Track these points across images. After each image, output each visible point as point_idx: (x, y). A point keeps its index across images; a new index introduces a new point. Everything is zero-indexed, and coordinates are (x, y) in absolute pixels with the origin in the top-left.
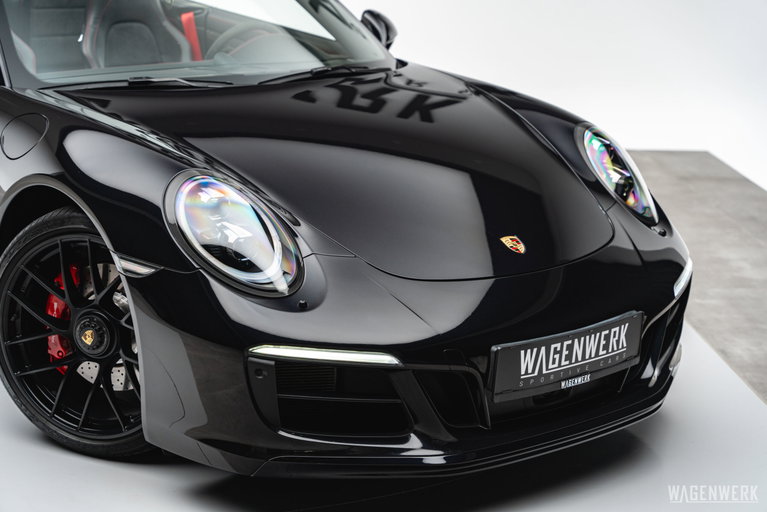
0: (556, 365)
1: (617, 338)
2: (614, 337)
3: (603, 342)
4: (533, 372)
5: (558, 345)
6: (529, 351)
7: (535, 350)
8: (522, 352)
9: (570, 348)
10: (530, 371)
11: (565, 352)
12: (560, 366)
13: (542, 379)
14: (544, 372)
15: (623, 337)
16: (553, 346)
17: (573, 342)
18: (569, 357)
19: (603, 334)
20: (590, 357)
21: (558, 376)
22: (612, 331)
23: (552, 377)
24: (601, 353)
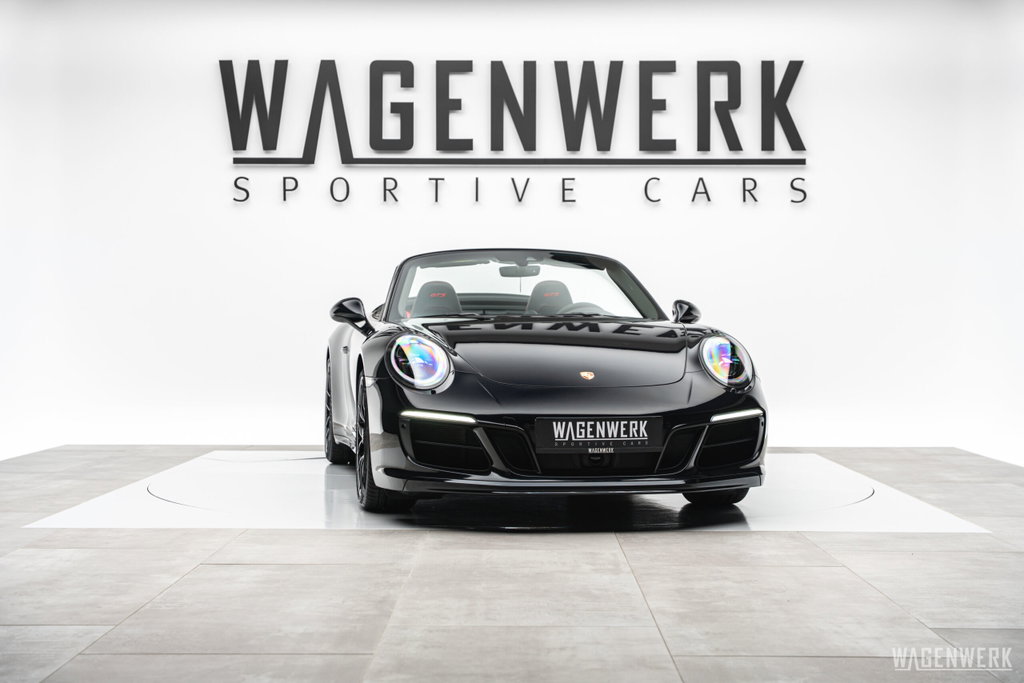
0: (583, 436)
1: (636, 428)
2: (634, 426)
3: (623, 429)
4: (564, 437)
5: (583, 424)
6: (559, 424)
7: (564, 424)
8: (554, 423)
9: (594, 427)
10: (562, 436)
11: (589, 430)
12: (586, 437)
13: (572, 444)
14: (573, 439)
15: (642, 429)
16: (578, 424)
17: (595, 424)
18: (593, 433)
19: (622, 423)
20: (613, 437)
21: (586, 444)
22: (631, 423)
23: (581, 444)
24: (622, 435)
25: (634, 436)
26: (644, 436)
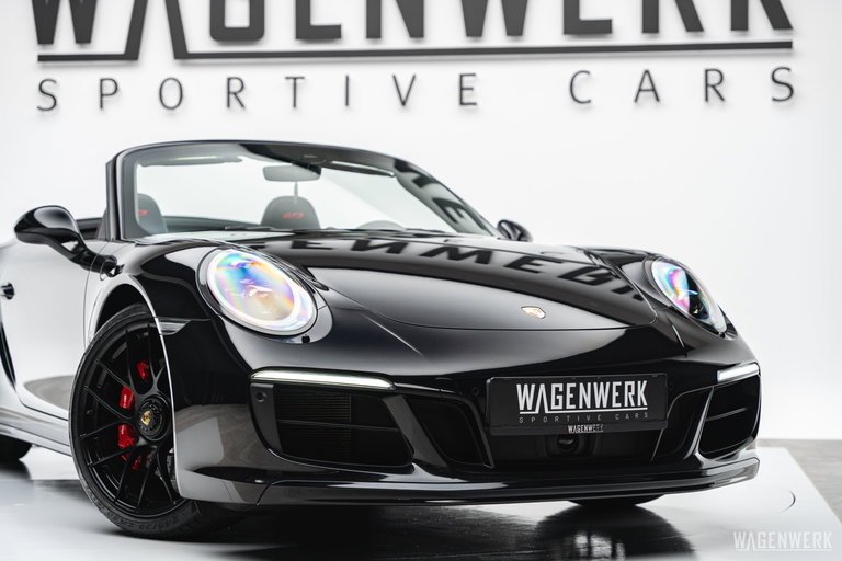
0: (560, 406)
1: (633, 393)
2: (630, 391)
3: (615, 394)
4: (533, 409)
5: (561, 386)
6: (526, 386)
7: (533, 386)
8: (519, 386)
9: (575, 391)
10: (529, 407)
11: (569, 396)
12: (564, 408)
13: (545, 420)
14: (547, 411)
15: (641, 393)
16: (554, 386)
17: (578, 386)
18: (575, 401)
19: (615, 384)
20: (601, 407)
21: (565, 419)
22: (627, 384)
23: (557, 419)
24: (614, 405)
25: (630, 406)
26: (642, 405)
